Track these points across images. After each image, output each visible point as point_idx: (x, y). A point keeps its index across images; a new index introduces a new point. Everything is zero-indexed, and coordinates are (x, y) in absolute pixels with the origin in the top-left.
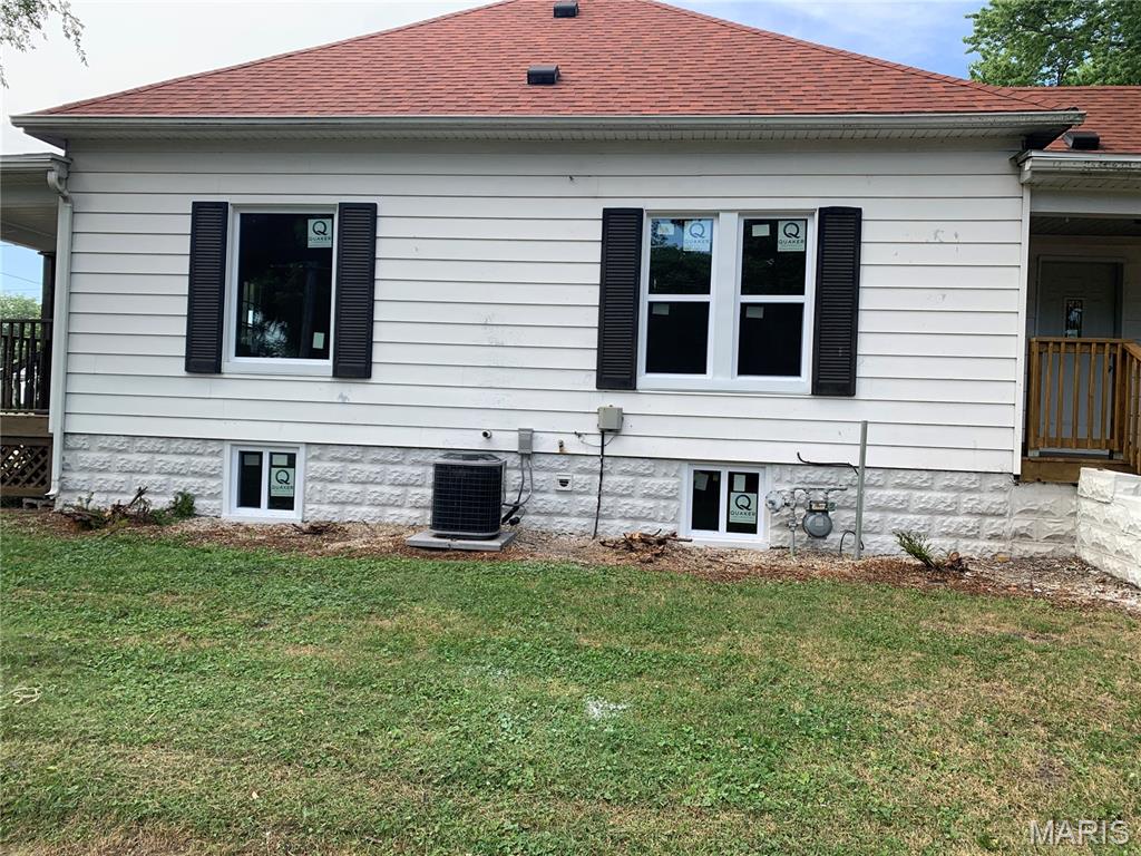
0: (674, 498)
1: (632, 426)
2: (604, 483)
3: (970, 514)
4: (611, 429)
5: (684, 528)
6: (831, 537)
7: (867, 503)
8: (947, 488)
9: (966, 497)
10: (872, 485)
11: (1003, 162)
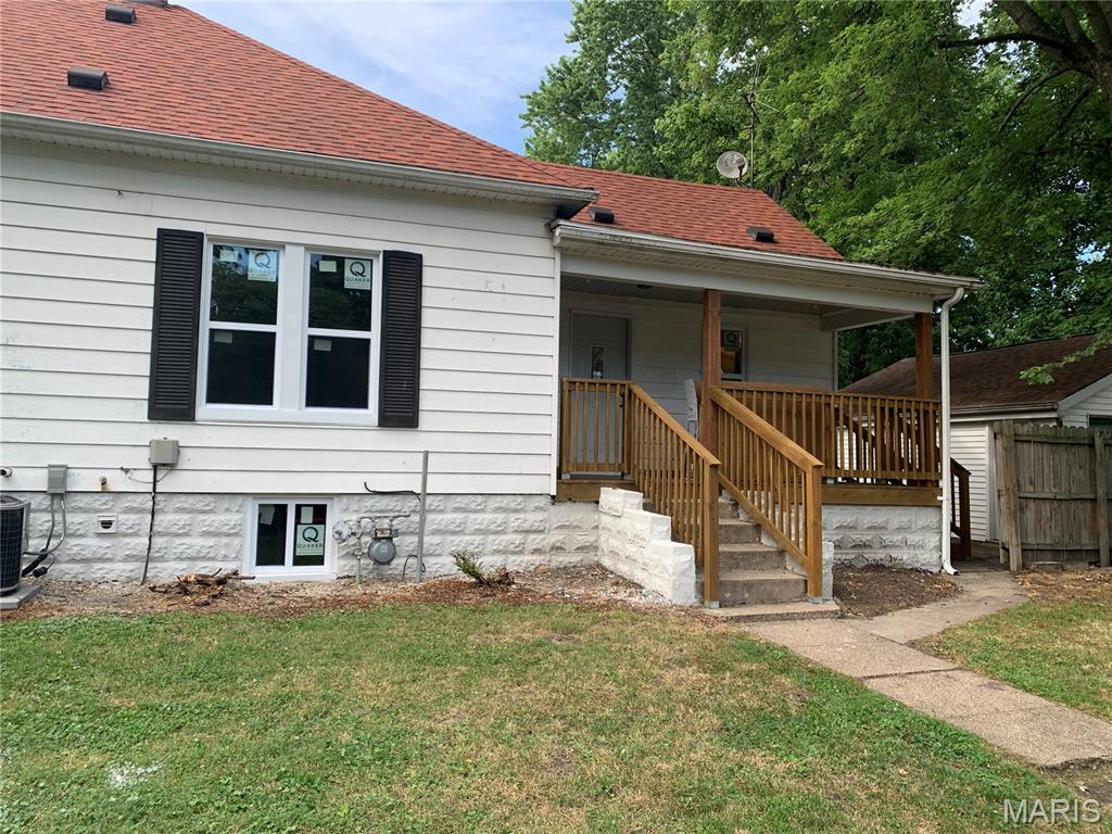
0: (236, 534)
1: (188, 459)
2: (156, 523)
3: (516, 531)
4: (164, 464)
5: (248, 566)
6: (394, 562)
7: (429, 527)
8: (498, 510)
9: (513, 516)
10: (434, 510)
11: (539, 227)
